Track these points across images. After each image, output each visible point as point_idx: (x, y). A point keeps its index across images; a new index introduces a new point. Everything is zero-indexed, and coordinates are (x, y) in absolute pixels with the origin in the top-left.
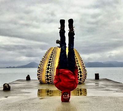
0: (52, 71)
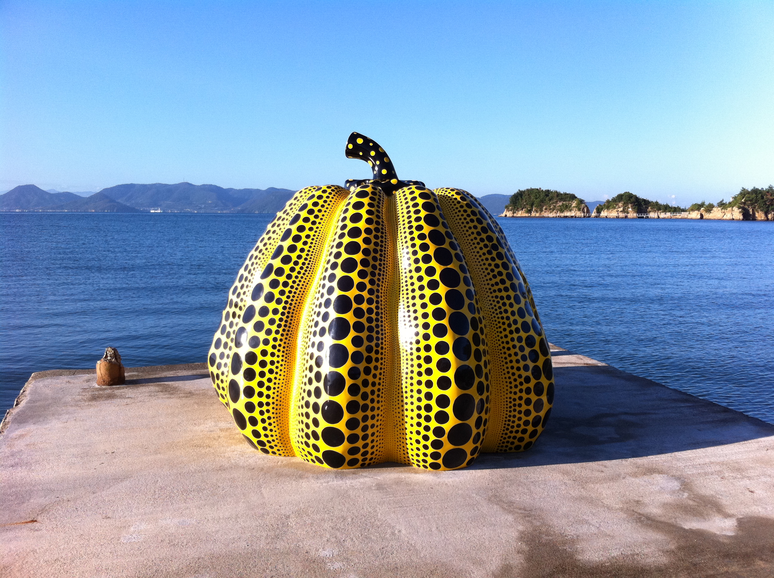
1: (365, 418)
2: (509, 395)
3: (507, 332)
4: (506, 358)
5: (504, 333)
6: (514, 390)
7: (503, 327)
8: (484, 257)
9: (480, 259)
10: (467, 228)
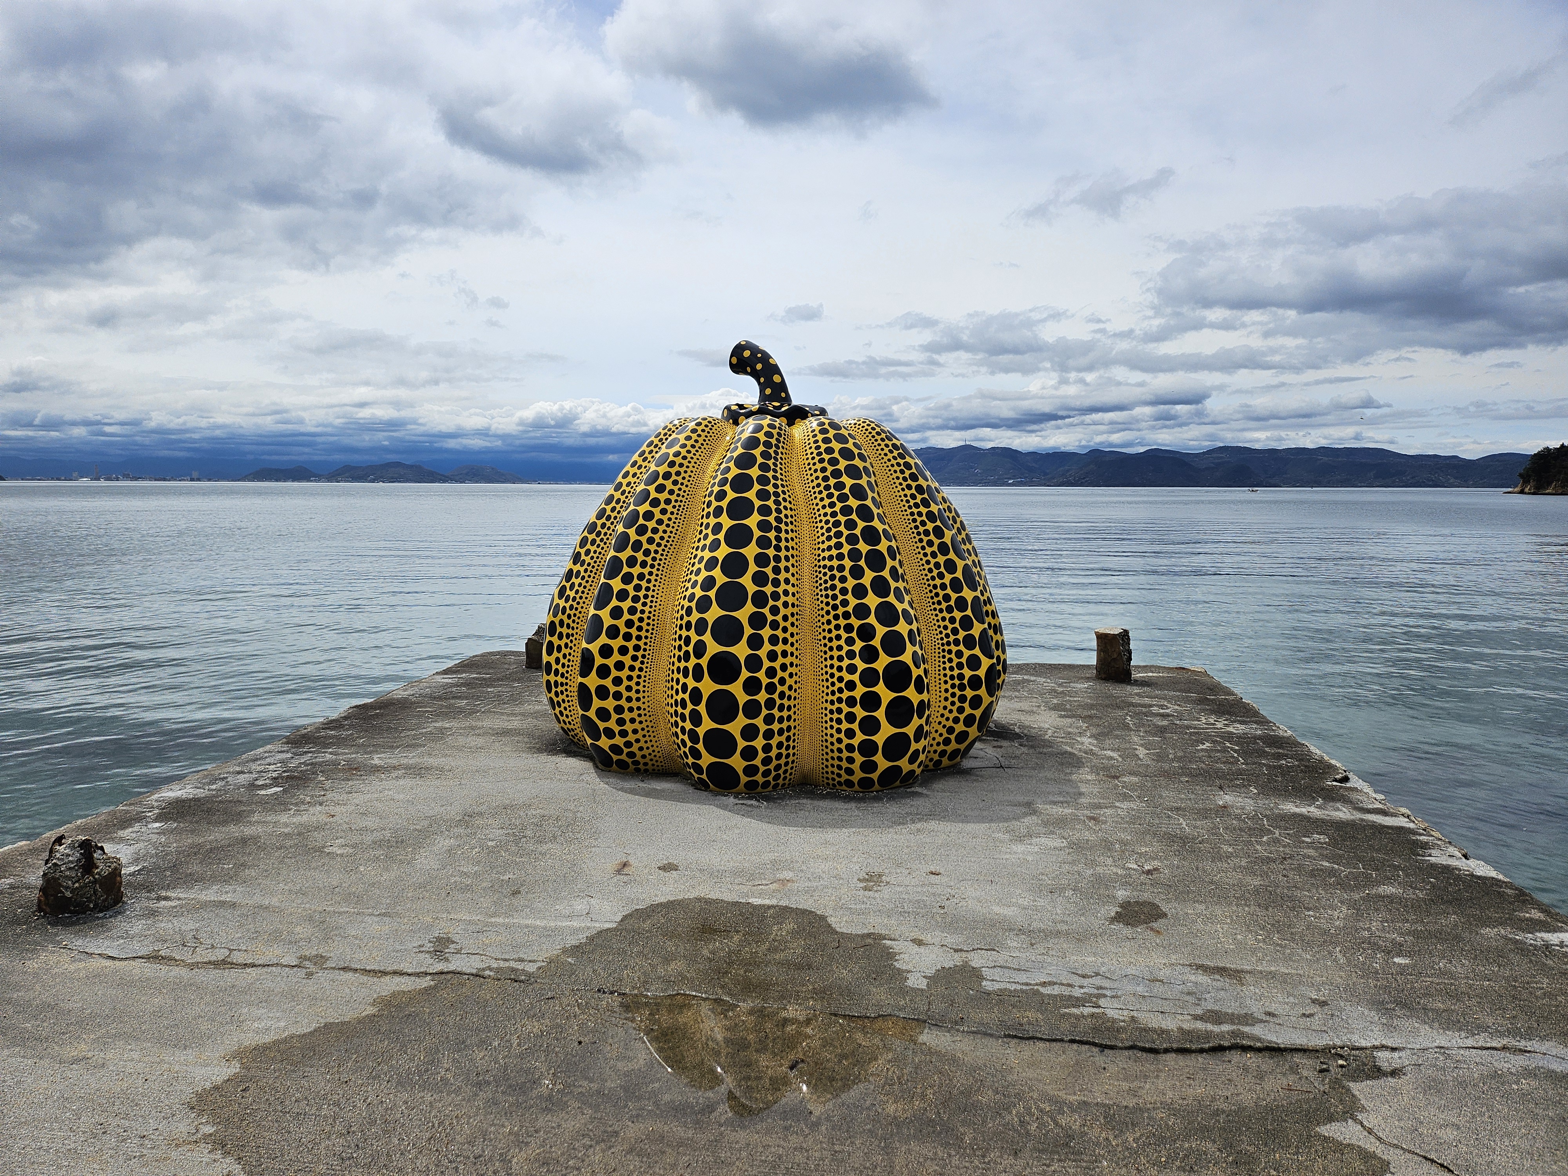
2: (825, 705)
3: (831, 617)
4: (825, 653)
5: (826, 617)
6: (830, 698)
7: (826, 608)
8: (822, 512)
9: (817, 513)
10: (812, 472)
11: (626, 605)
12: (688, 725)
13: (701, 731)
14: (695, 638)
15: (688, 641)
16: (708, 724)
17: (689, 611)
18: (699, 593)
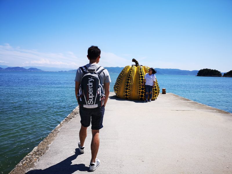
0: (131, 88)
1: (130, 93)
11: (131, 83)
12: (139, 94)
13: (140, 95)
14: (139, 86)
15: (138, 87)
16: (141, 94)
17: (138, 84)
18: (139, 82)
